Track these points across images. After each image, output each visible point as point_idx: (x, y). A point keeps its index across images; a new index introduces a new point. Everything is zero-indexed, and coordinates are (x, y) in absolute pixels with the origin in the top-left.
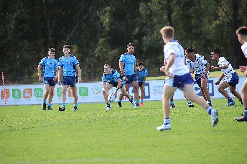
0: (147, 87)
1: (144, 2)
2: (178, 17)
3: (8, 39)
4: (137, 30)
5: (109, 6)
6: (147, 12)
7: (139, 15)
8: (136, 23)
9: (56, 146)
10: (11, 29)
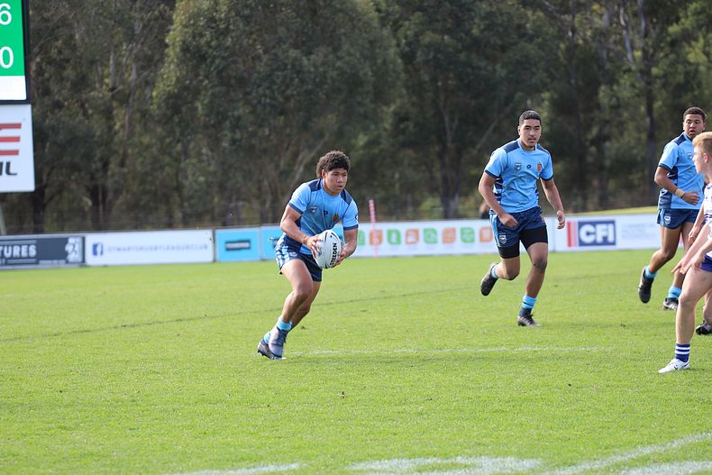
0: (611, 226)
1: (606, 84)
2: (664, 108)
3: (382, 146)
4: (595, 131)
5: (548, 90)
6: (611, 100)
7: (599, 107)
8: (593, 119)
9: (458, 326)
10: (385, 130)
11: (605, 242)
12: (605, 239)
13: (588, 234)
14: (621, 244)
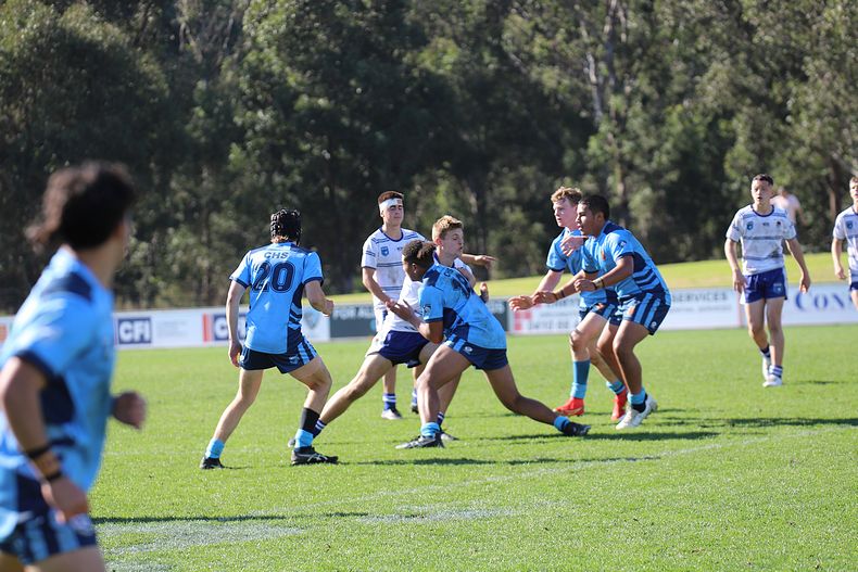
0: (147, 325)
11: (142, 340)
12: (142, 337)
13: (127, 332)
14: (157, 343)
